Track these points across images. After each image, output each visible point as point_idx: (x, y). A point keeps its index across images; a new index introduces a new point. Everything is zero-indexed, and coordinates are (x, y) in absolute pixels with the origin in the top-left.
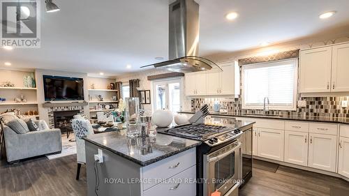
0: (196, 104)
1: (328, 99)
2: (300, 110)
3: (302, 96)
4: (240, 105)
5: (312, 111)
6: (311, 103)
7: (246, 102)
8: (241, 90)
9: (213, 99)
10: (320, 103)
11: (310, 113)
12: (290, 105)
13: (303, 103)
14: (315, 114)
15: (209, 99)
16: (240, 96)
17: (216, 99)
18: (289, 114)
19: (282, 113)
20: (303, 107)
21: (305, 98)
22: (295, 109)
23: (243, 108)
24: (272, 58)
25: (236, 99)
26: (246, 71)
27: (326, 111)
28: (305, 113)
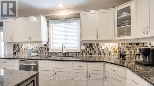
0: (17, 49)
1: (96, 45)
2: (83, 52)
3: (83, 43)
4: (48, 49)
5: (88, 52)
6: (88, 47)
7: (52, 47)
8: (48, 38)
9: (29, 45)
10: (92, 47)
11: (87, 53)
12: (77, 49)
13: (84, 48)
14: (90, 54)
15: (27, 45)
16: (47, 42)
17: (32, 45)
18: (77, 54)
19: (73, 54)
20: (84, 50)
21: (85, 44)
22: (80, 51)
23: (50, 51)
24: (66, 17)
25: (45, 45)
26: (51, 25)
27: (95, 52)
28: (85, 54)
